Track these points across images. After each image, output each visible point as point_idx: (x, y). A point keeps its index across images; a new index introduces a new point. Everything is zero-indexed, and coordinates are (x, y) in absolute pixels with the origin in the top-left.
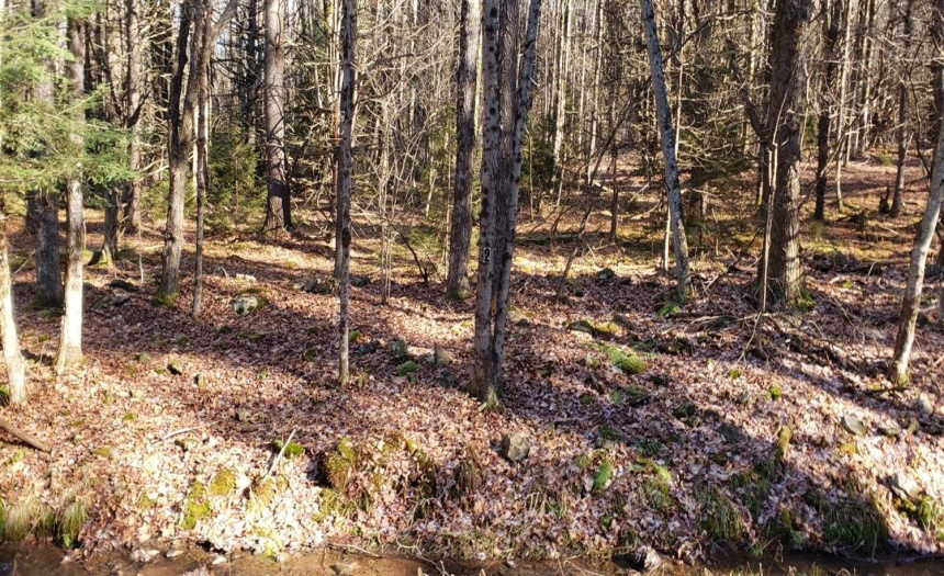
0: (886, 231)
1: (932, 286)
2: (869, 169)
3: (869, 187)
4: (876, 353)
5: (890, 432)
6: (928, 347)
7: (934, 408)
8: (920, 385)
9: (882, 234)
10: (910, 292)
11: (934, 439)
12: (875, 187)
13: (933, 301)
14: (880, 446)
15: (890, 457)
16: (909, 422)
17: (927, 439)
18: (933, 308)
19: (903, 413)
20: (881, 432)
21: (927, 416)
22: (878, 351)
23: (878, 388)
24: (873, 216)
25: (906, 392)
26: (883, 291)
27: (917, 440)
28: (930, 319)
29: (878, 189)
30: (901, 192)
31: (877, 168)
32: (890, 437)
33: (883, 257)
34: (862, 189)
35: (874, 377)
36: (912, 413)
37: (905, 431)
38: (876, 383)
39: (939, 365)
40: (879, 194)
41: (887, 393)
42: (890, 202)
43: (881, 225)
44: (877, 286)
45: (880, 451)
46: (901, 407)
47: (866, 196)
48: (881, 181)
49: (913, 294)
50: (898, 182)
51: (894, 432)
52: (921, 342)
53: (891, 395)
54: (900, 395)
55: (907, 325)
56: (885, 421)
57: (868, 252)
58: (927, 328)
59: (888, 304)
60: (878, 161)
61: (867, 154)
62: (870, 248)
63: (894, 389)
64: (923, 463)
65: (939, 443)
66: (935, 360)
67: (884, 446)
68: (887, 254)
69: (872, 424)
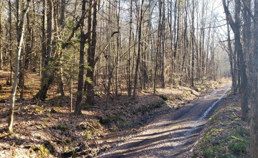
0: (8, 90)
1: (19, 104)
2: (4, 72)
3: (3, 77)
4: (3, 126)
5: (7, 148)
6: (18, 121)
7: (19, 137)
8: (15, 132)
9: (7, 91)
10: (11, 107)
11: (19, 146)
12: (5, 77)
13: (19, 108)
14: (4, 153)
15: (7, 156)
16: (13, 143)
17: (18, 147)
18: (19, 110)
19: (11, 141)
20: (5, 149)
21: (17, 140)
22: (4, 125)
23: (4, 136)
24: (4, 86)
25: (12, 135)
26: (6, 107)
27: (15, 148)
28: (18, 113)
29: (6, 78)
30: (12, 79)
31: (6, 72)
32: (7, 149)
33: (7, 97)
34: (1, 78)
35: (2, 133)
36: (13, 141)
37: (11, 146)
38: (3, 135)
39: (20, 125)
40: (6, 79)
41: (6, 137)
42: (9, 81)
43: (7, 88)
44: (4, 106)
45: (4, 155)
46: (10, 140)
47: (3, 80)
48: (7, 76)
49: (12, 107)
50: (11, 76)
51: (8, 148)
52: (15, 120)
53: (7, 137)
54: (10, 136)
55: (11, 116)
56: (5, 145)
57: (3, 96)
58: (18, 116)
59: (7, 111)
60: (6, 70)
61: (3, 68)
62: (3, 95)
63: (8, 135)
64: (16, 154)
65: (21, 147)
66: (20, 124)
67: (6, 153)
68: (8, 96)
69: (2, 147)
